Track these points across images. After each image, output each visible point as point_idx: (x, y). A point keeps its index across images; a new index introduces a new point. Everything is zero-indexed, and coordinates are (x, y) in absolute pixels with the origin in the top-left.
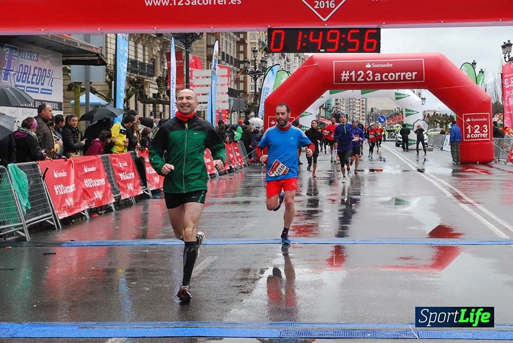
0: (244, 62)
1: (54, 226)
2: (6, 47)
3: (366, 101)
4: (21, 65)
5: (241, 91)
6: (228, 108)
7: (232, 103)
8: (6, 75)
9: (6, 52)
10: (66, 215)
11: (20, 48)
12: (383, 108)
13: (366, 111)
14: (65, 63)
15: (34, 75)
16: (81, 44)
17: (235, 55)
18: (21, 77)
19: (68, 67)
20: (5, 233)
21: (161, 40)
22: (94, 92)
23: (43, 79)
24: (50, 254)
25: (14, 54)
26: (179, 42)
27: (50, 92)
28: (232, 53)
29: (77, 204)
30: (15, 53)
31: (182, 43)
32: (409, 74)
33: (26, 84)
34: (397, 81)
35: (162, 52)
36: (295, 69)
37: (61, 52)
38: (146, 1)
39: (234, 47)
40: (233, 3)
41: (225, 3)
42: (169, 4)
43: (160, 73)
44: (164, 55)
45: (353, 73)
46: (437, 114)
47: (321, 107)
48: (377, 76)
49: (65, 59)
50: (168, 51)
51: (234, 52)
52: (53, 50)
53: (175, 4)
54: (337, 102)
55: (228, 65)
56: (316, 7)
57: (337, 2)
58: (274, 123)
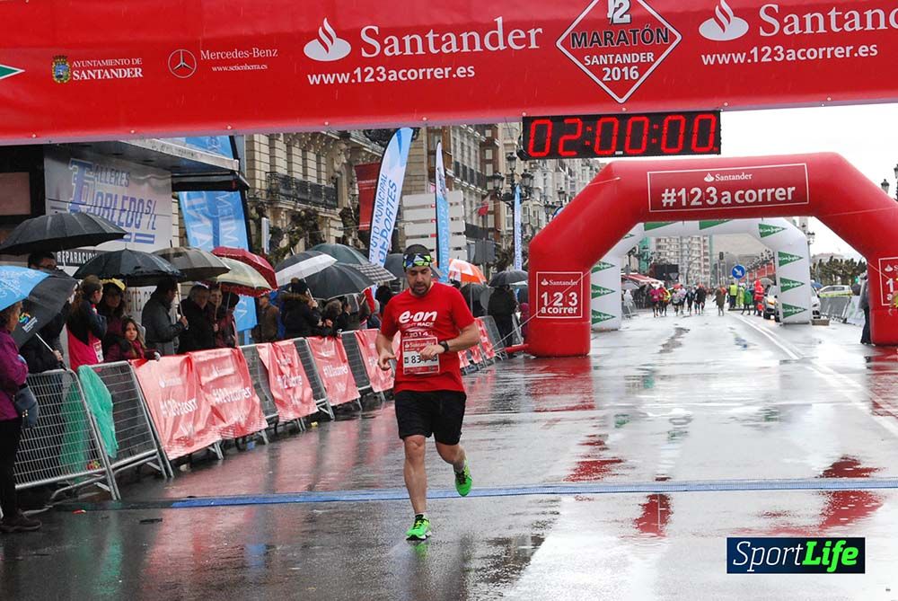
0: (493, 178)
1: (161, 473)
2: (74, 163)
3: (710, 239)
4: (100, 194)
5: (491, 230)
7: (473, 250)
8: (74, 211)
9: (71, 172)
10: (182, 452)
11: (96, 165)
12: (739, 253)
13: (711, 258)
14: (175, 187)
17: (479, 166)
18: (99, 214)
20: (75, 485)
21: (347, 144)
23: (139, 217)
24: (153, 521)
26: (377, 146)
27: (152, 239)
28: (472, 163)
29: (201, 433)
30: (88, 173)
31: (381, 148)
32: (781, 192)
34: (759, 203)
35: (349, 165)
36: (582, 188)
37: (169, 170)
38: (309, 76)
39: (476, 152)
40: (462, 76)
41: (447, 76)
42: (350, 80)
43: (347, 202)
44: (354, 170)
45: (683, 192)
46: (836, 260)
47: (631, 253)
48: (726, 195)
49: (176, 181)
50: (361, 163)
51: (476, 162)
52: (155, 167)
53: (359, 80)
54: (660, 244)
55: (465, 184)
56: (605, 79)
57: (642, 68)
58: (547, 283)
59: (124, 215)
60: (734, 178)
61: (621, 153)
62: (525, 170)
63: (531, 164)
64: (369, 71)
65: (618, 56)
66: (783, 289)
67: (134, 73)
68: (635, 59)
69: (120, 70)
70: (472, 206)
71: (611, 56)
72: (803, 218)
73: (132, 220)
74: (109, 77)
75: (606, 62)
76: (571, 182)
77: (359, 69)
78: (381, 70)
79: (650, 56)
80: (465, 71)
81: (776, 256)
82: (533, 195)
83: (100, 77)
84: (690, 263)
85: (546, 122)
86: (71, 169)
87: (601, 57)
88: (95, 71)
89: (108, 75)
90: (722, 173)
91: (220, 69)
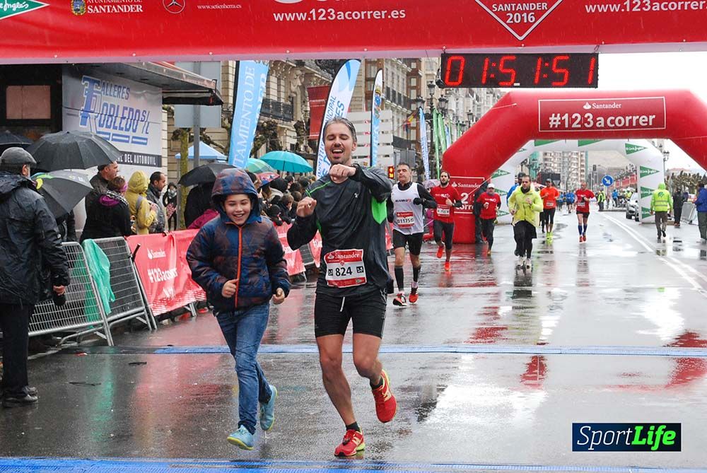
0: (416, 101)
1: (147, 325)
2: (86, 79)
3: (586, 155)
4: (106, 104)
5: (413, 142)
6: (392, 164)
7: (398, 158)
8: (85, 117)
9: (84, 86)
10: (164, 310)
11: (104, 81)
12: (609, 166)
13: (586, 169)
14: (165, 101)
15: (123, 118)
16: (187, 76)
17: (405, 91)
18: (104, 121)
19: (172, 107)
20: (79, 334)
21: (301, 71)
22: (208, 142)
23: (135, 124)
24: (139, 364)
25: (95, 89)
26: (327, 74)
27: (145, 141)
28: (400, 88)
29: (180, 295)
30: (97, 87)
31: (330, 75)
32: (644, 119)
33: (111, 131)
34: (626, 127)
35: (302, 87)
36: (487, 111)
37: (160, 87)
38: (274, 14)
39: (403, 80)
40: (395, 17)
41: (383, 17)
42: (307, 18)
43: (300, 116)
44: (307, 92)
45: (566, 117)
46: (685, 175)
47: (523, 163)
48: (600, 120)
49: (166, 96)
50: (312, 86)
51: (403, 88)
52: (150, 84)
53: (314, 19)
54: (546, 157)
55: (394, 105)
56: (508, 21)
57: (538, 14)
58: (456, 185)
59: (124, 122)
60: (607, 107)
61: (518, 84)
62: (442, 96)
63: (446, 90)
64: (322, 12)
65: (519, 5)
66: (643, 196)
67: (136, 8)
68: (533, 7)
69: (125, 6)
70: (398, 123)
71: (513, 5)
72: (661, 140)
73: (130, 125)
74: (116, 11)
75: (509, 10)
76: (478, 106)
77: (314, 10)
78: (331, 12)
79: (544, 6)
80: (398, 13)
81: (638, 169)
82: (447, 115)
83: (109, 11)
84: (570, 172)
85: (460, 58)
86: (83, 84)
87: (506, 5)
88: (105, 6)
89: (115, 10)
90: (598, 103)
91: (204, 7)
